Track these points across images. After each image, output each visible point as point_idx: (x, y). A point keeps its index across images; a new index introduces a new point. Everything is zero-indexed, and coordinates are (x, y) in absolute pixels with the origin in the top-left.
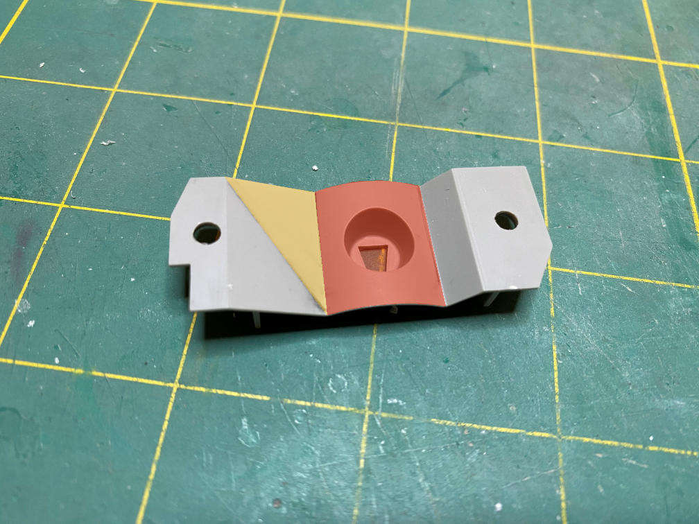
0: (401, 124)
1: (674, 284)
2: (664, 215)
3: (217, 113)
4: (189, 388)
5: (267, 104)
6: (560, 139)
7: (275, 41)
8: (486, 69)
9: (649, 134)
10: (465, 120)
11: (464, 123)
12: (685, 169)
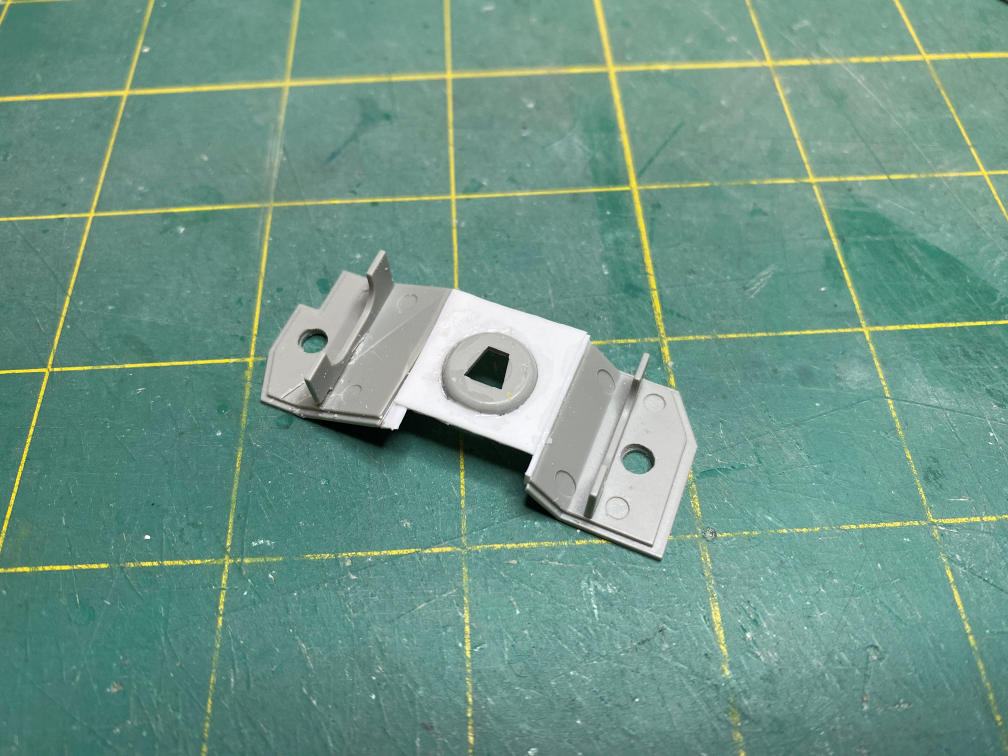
0: (276, 205)
1: (614, 341)
2: (606, 259)
3: (45, 232)
4: (9, 570)
5: (108, 210)
6: (478, 188)
7: (120, 129)
8: (387, 117)
9: (593, 161)
10: (358, 186)
11: (357, 190)
12: (636, 198)
